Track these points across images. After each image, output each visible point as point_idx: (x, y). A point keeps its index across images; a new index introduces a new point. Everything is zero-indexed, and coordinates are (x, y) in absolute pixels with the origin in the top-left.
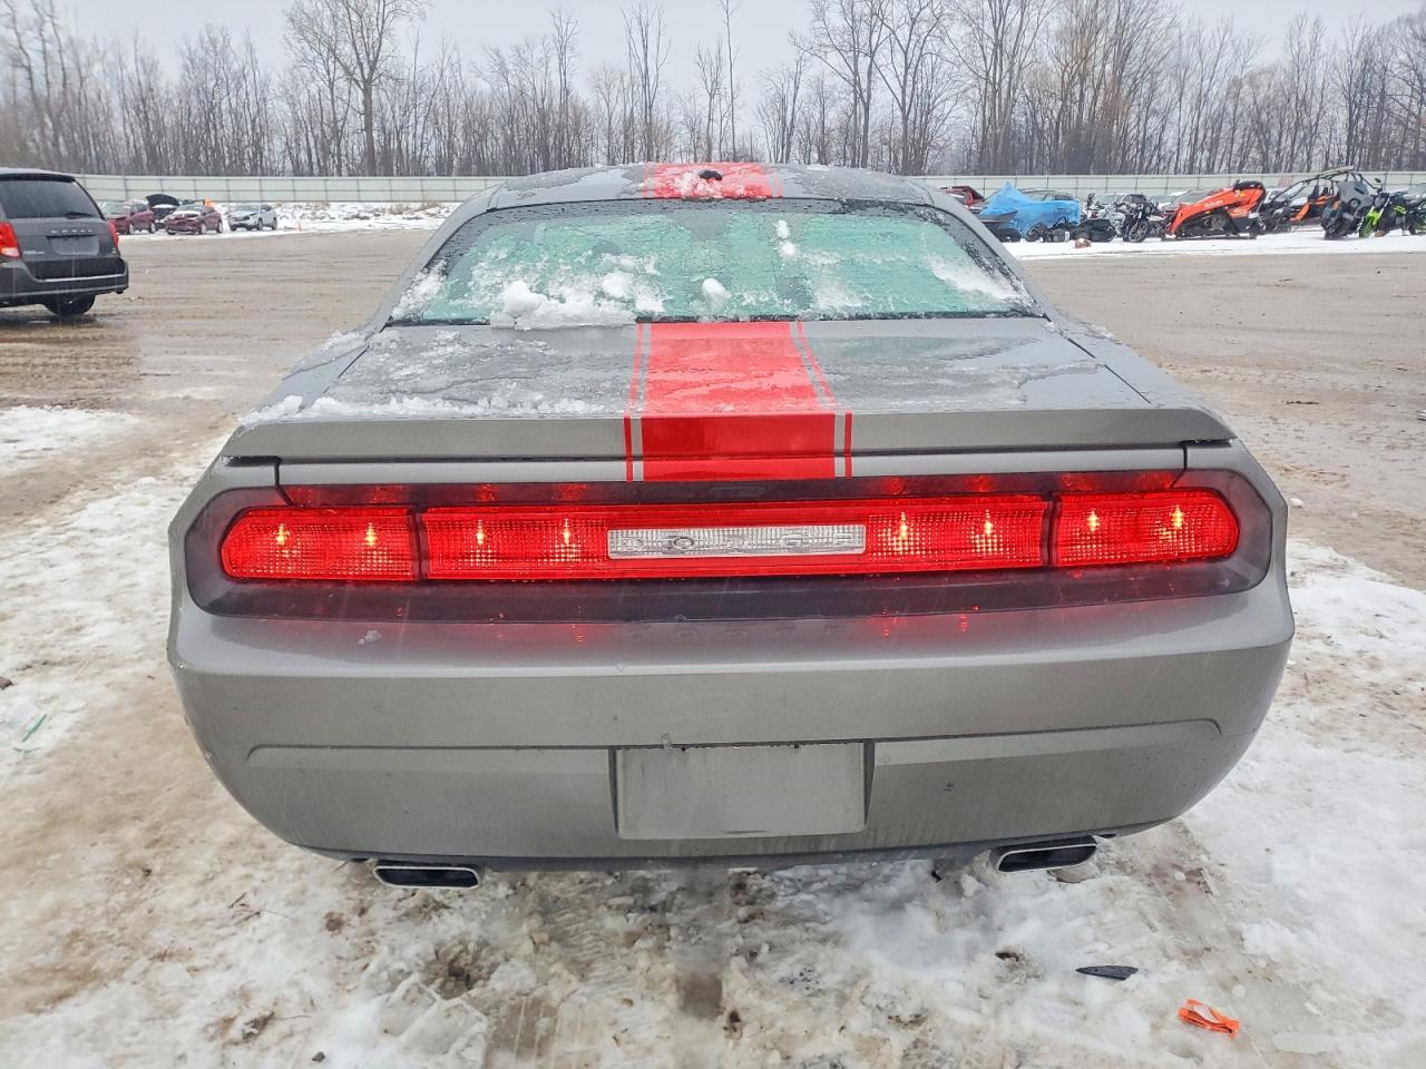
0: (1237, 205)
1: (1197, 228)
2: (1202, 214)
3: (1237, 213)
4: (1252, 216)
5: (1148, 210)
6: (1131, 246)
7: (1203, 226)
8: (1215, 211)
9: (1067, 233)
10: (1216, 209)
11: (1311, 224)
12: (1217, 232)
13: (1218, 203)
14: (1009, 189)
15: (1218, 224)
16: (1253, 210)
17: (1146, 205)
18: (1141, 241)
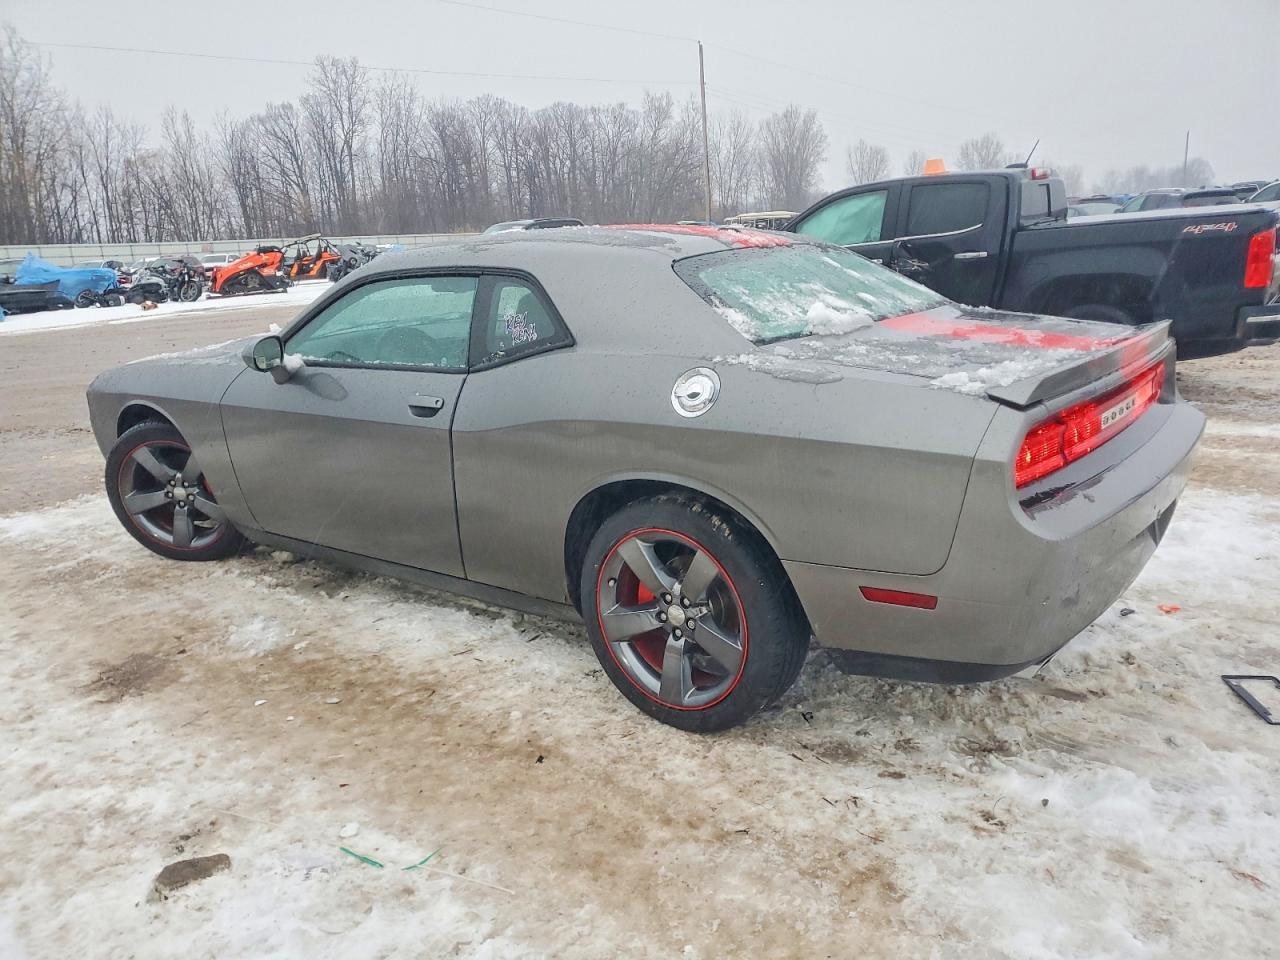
0: (264, 265)
1: (238, 286)
2: (238, 275)
3: (266, 272)
4: (279, 274)
5: (192, 273)
6: (187, 305)
7: (240, 284)
8: (250, 271)
9: (122, 298)
10: (248, 269)
11: (303, 279)
12: (254, 289)
13: (249, 265)
14: (33, 259)
15: (253, 282)
16: (279, 269)
17: (189, 269)
18: (194, 300)
